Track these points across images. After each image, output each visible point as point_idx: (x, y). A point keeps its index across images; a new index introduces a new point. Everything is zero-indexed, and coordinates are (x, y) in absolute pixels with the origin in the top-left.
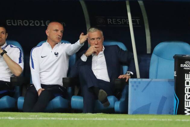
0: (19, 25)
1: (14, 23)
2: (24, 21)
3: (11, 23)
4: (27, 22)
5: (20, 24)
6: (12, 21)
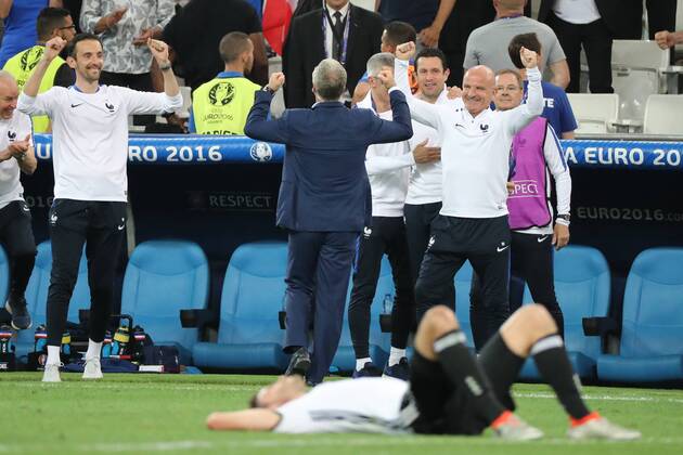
0: (601, 217)
1: (592, 214)
2: (612, 210)
3: (586, 214)
4: (618, 211)
5: (604, 216)
6: (588, 209)
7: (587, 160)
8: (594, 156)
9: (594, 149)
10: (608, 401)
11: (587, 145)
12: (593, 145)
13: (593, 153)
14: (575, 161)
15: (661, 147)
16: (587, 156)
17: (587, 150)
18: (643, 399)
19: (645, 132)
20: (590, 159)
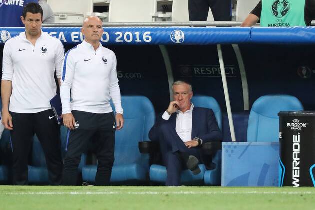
7: (73, 40)
8: (77, 37)
9: (78, 33)
10: (89, 195)
11: (73, 31)
12: (77, 31)
13: (76, 35)
14: (65, 41)
15: (120, 31)
16: (73, 38)
17: (73, 34)
18: (112, 193)
19: (110, 21)
20: (75, 39)
